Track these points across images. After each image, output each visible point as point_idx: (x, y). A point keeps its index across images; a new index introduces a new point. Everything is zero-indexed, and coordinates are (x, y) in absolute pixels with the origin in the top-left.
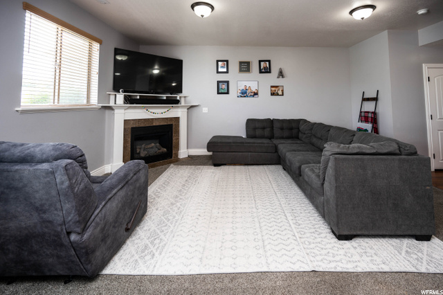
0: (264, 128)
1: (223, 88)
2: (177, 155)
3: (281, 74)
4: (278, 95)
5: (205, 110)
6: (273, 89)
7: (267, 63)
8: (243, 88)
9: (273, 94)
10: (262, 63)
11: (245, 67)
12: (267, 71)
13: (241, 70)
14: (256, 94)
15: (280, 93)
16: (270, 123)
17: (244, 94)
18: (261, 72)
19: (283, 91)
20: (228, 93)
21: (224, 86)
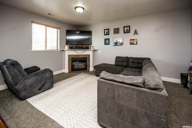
0: (123, 62)
1: (107, 42)
3: (136, 32)
4: (134, 44)
5: (100, 52)
6: (131, 41)
7: (128, 27)
9: (131, 44)
10: (125, 28)
11: (116, 31)
12: (128, 31)
13: (114, 33)
14: (122, 44)
15: (135, 43)
17: (116, 44)
18: (124, 33)
19: (137, 42)
20: (109, 44)
21: (107, 41)
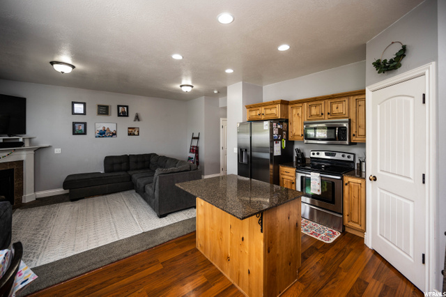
0: (121, 163)
2: (20, 200)
3: (137, 118)
4: (134, 135)
5: (57, 151)
6: (130, 130)
7: (125, 108)
8: (101, 129)
9: (130, 134)
10: (121, 108)
11: (104, 110)
12: (125, 114)
13: (99, 113)
14: (114, 134)
15: (136, 133)
16: (127, 158)
17: (102, 134)
18: (119, 115)
19: (138, 131)
20: (85, 133)
21: (82, 127)
